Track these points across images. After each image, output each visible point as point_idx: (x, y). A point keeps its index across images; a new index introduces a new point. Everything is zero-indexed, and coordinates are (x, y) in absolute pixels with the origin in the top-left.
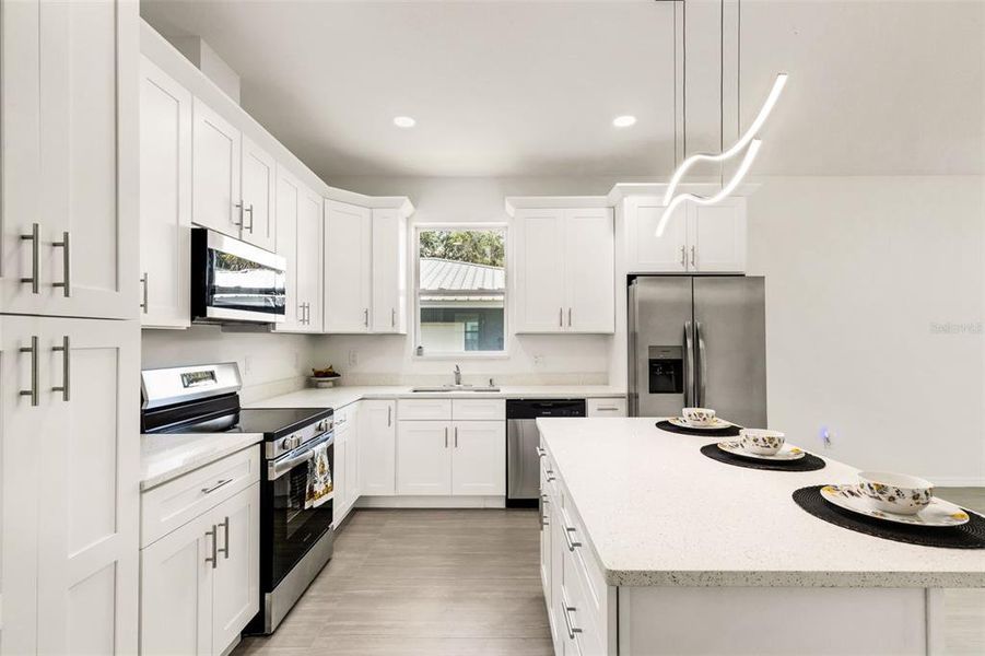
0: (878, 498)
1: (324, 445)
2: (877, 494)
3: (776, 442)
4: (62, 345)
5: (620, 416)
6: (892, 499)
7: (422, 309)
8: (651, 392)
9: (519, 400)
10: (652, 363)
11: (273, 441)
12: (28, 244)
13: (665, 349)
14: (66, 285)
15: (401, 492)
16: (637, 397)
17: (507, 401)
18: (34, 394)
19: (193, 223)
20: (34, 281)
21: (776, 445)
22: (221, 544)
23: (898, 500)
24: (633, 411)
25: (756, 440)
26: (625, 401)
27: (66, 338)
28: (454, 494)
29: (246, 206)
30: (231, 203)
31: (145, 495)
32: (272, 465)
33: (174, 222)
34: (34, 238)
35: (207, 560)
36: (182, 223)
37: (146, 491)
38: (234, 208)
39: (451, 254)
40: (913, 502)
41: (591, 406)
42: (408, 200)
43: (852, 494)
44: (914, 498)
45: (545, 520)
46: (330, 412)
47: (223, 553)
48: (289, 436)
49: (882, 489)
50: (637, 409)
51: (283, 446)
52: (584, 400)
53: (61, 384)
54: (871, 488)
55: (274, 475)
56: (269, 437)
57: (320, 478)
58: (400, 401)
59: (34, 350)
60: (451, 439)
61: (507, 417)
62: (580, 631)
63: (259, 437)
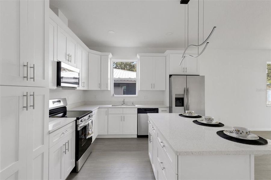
0: (238, 133)
1: (91, 121)
2: (237, 132)
3: (211, 119)
4: (33, 94)
5: (167, 113)
6: (241, 133)
7: (114, 83)
8: (176, 106)
9: (141, 108)
10: (176, 98)
11: (79, 120)
12: (26, 68)
13: (179, 95)
14: (34, 78)
15: (109, 134)
16: (172, 107)
17: (138, 109)
18: (27, 107)
19: (57, 60)
20: (27, 77)
21: (211, 120)
22: (67, 148)
23: (243, 133)
24: (171, 111)
25: (206, 119)
26: (169, 109)
27: (34, 92)
28: (123, 134)
29: (70, 55)
30: (66, 55)
31: (50, 134)
32: (79, 126)
33: (53, 60)
34: (27, 66)
35: (64, 152)
36: (55, 60)
37: (50, 133)
38: (67, 56)
39: (118, 67)
40: (246, 134)
41: (160, 110)
42: (111, 54)
43: (231, 132)
44: (246, 133)
45: (151, 141)
46: (92, 112)
47: (67, 150)
48: (82, 118)
49: (239, 131)
50: (172, 111)
51: (81, 121)
52: (158, 108)
53: (32, 105)
54: (236, 131)
55: (79, 129)
56: (78, 119)
57: (90, 130)
58: (109, 109)
59: (27, 96)
60: (123, 119)
61: (138, 113)
62: (164, 168)
63: (75, 119)
